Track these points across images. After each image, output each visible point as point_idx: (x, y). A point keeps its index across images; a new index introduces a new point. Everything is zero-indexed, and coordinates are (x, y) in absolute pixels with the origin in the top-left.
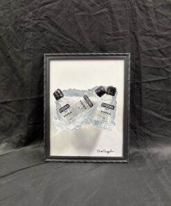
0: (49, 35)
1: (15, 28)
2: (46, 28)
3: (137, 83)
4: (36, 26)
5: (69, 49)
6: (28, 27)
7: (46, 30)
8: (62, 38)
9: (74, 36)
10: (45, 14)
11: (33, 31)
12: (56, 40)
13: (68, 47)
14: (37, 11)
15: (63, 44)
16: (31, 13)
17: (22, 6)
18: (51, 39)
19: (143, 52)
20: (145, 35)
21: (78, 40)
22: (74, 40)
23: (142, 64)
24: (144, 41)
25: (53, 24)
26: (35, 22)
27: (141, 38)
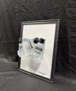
0: (24, 14)
1: (13, 12)
2: (22, 10)
3: (66, 37)
4: (19, 10)
5: (31, 19)
6: (17, 11)
7: (22, 11)
8: (28, 14)
9: (33, 13)
10: (22, 4)
11: (18, 12)
12: (26, 16)
13: (31, 18)
14: (19, 4)
15: (29, 17)
16: (17, 5)
17: (15, 2)
18: (24, 15)
19: (68, 18)
20: (70, 7)
21: (34, 14)
22: (33, 15)
23: (68, 26)
24: (69, 11)
25: (25, 8)
26: (19, 8)
27: (67, 10)
